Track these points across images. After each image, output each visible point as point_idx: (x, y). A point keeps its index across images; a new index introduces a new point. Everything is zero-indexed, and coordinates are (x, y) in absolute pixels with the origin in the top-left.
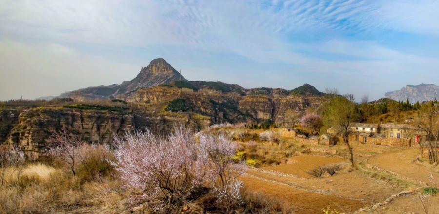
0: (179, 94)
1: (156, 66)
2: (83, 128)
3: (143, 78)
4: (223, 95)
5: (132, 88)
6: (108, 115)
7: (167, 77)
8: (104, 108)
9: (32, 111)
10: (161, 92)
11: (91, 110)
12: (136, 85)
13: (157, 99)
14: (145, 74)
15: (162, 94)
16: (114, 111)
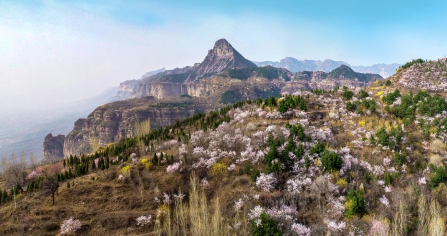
0: (230, 86)
1: (220, 48)
2: (162, 123)
3: (209, 61)
4: (268, 83)
5: (201, 73)
6: (178, 111)
7: (229, 60)
8: (175, 105)
9: (129, 111)
10: (216, 84)
11: (166, 108)
12: (205, 69)
13: (214, 91)
14: (211, 57)
15: (217, 86)
16: (182, 107)
